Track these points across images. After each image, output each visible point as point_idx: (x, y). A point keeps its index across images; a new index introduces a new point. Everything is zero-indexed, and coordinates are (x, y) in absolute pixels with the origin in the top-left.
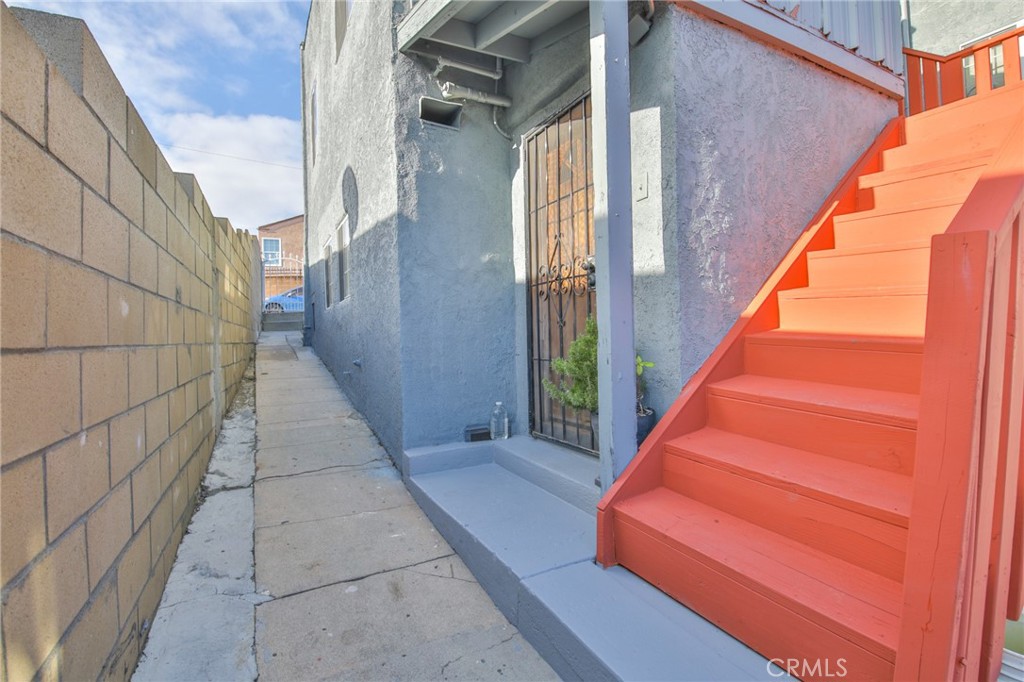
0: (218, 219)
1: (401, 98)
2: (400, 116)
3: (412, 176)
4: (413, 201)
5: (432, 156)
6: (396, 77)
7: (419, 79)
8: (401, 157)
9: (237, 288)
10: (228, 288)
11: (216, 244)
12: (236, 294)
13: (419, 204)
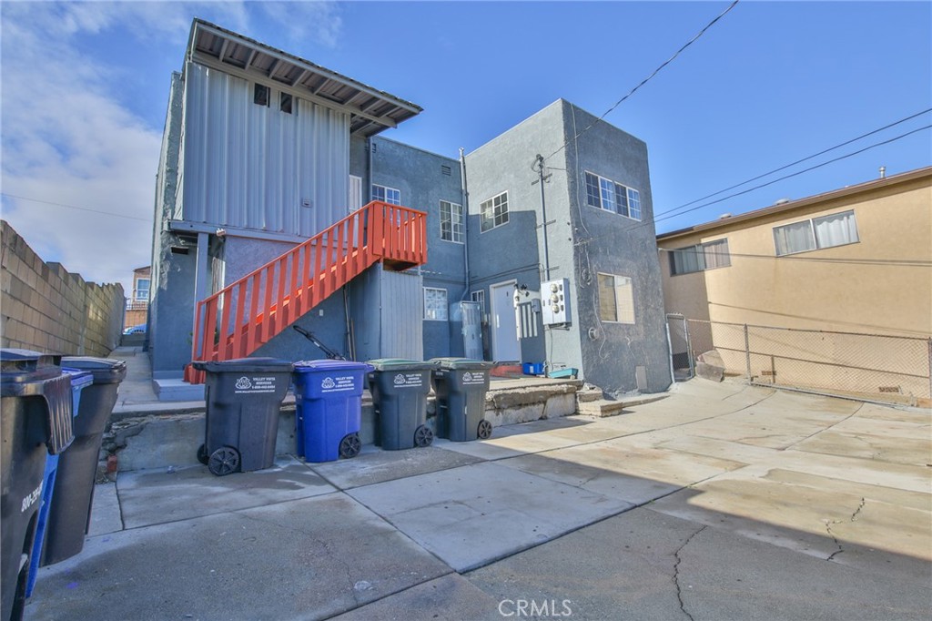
0: (87, 283)
1: (163, 246)
2: (162, 252)
3: (166, 273)
4: (166, 282)
5: (177, 265)
6: (162, 239)
7: (172, 239)
8: (162, 266)
9: (97, 314)
10: (91, 314)
11: (86, 294)
12: (96, 318)
13: (168, 283)
